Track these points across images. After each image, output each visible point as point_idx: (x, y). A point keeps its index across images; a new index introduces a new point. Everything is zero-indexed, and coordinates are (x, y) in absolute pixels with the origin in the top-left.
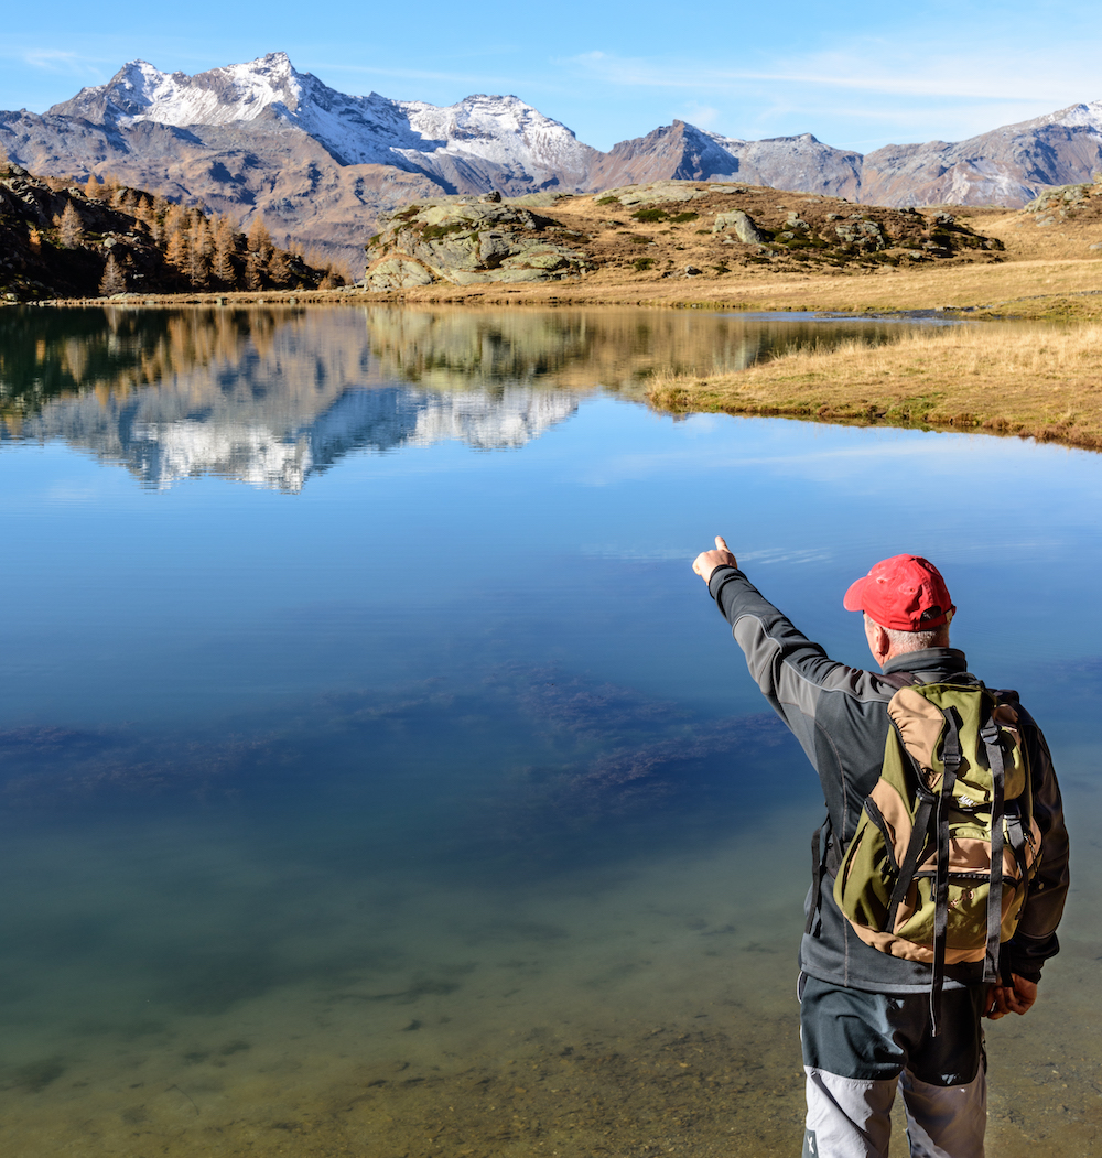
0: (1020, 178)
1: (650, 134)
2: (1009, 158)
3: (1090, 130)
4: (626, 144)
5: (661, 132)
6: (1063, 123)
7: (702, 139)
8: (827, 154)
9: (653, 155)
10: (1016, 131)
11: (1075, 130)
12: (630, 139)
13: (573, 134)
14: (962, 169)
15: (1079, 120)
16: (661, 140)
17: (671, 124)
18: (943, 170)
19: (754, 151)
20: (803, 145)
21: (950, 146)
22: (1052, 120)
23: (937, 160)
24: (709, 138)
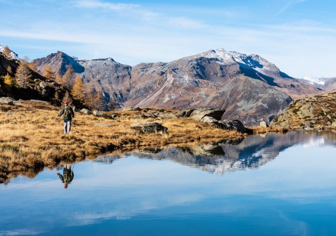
0: (192, 77)
1: (48, 56)
2: (187, 69)
3: (217, 60)
4: (38, 59)
5: (52, 55)
6: (207, 57)
7: (69, 59)
8: (118, 66)
9: (49, 64)
10: (189, 59)
11: (211, 59)
12: (40, 58)
13: (17, 55)
14: (171, 73)
15: (212, 56)
16: (52, 59)
17: (57, 52)
18: (163, 73)
19: (89, 64)
20: (108, 62)
21: (165, 64)
22: (202, 56)
23: (160, 69)
24: (71, 58)
